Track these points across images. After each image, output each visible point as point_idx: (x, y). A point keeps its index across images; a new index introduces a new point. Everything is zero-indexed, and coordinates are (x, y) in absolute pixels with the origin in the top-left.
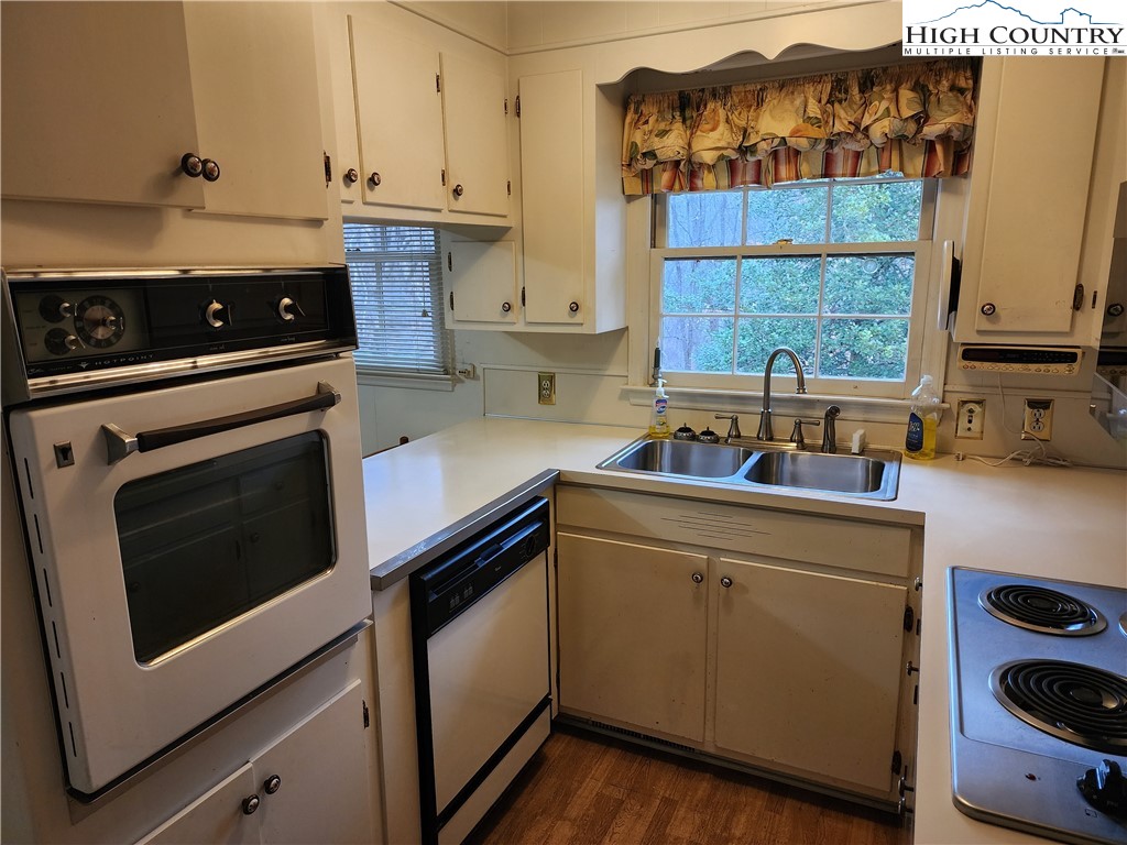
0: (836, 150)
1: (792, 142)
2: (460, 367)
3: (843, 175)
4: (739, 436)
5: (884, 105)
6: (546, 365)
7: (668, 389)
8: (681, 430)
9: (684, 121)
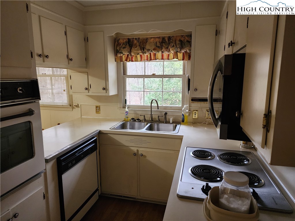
0: (164, 53)
1: (153, 51)
2: (74, 104)
3: (166, 59)
4: (145, 120)
5: (173, 44)
6: (98, 104)
7: (128, 109)
8: (132, 119)
9: (129, 45)
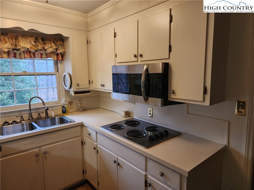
1: (30, 50)
3: (38, 58)
4: (23, 120)
5: (50, 45)
8: (4, 123)
